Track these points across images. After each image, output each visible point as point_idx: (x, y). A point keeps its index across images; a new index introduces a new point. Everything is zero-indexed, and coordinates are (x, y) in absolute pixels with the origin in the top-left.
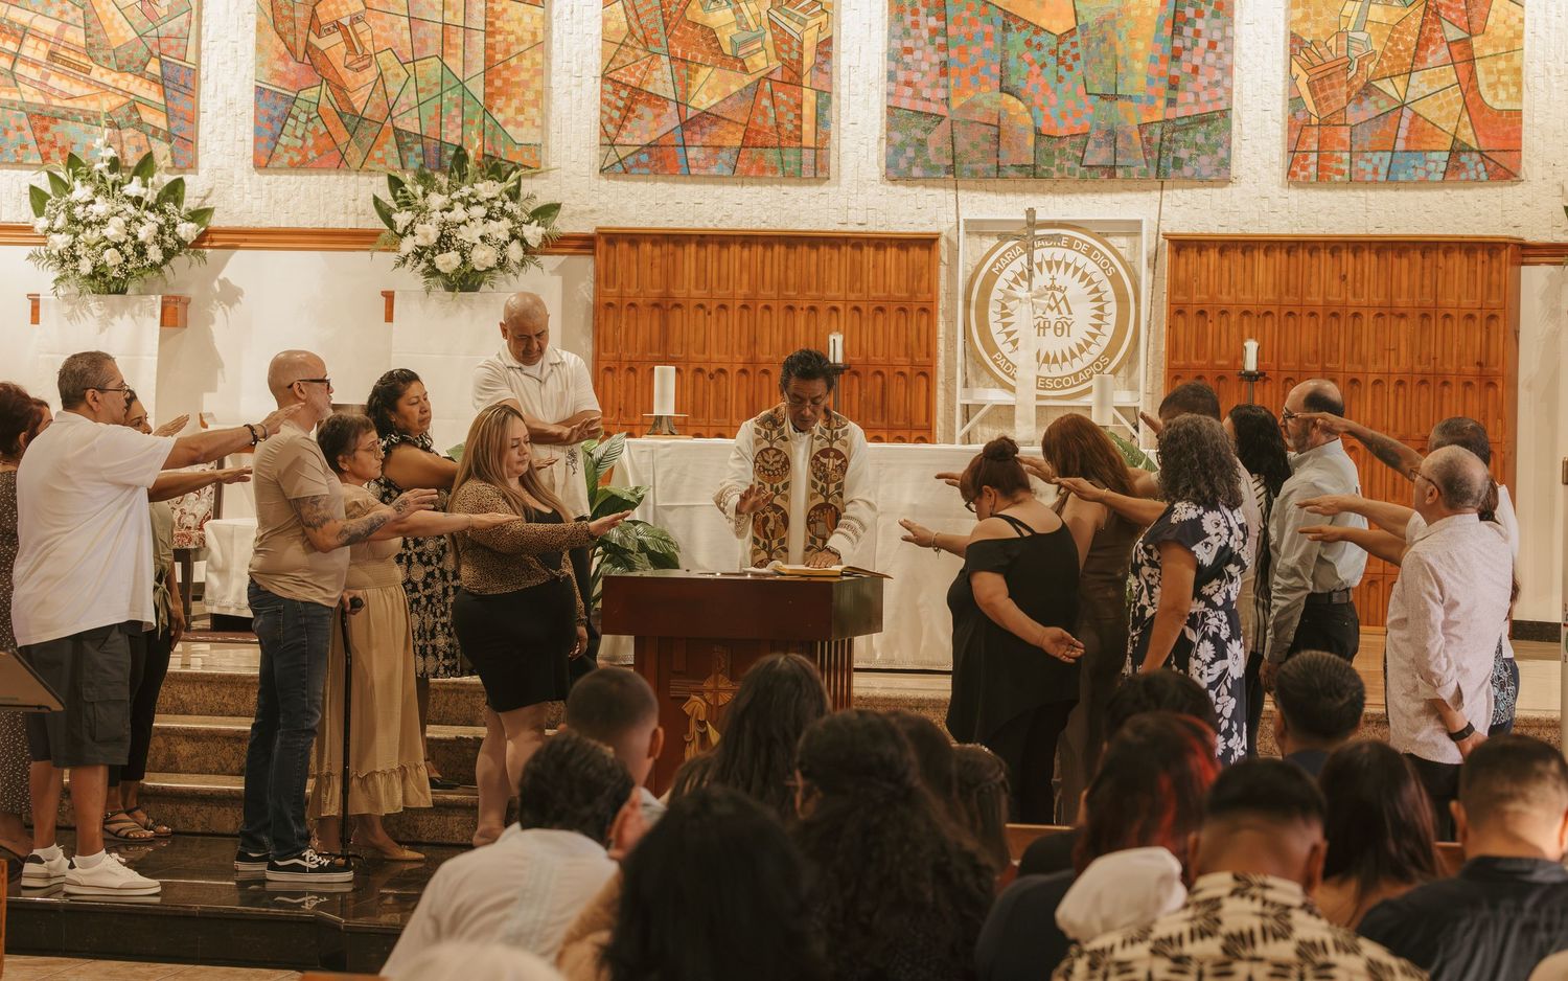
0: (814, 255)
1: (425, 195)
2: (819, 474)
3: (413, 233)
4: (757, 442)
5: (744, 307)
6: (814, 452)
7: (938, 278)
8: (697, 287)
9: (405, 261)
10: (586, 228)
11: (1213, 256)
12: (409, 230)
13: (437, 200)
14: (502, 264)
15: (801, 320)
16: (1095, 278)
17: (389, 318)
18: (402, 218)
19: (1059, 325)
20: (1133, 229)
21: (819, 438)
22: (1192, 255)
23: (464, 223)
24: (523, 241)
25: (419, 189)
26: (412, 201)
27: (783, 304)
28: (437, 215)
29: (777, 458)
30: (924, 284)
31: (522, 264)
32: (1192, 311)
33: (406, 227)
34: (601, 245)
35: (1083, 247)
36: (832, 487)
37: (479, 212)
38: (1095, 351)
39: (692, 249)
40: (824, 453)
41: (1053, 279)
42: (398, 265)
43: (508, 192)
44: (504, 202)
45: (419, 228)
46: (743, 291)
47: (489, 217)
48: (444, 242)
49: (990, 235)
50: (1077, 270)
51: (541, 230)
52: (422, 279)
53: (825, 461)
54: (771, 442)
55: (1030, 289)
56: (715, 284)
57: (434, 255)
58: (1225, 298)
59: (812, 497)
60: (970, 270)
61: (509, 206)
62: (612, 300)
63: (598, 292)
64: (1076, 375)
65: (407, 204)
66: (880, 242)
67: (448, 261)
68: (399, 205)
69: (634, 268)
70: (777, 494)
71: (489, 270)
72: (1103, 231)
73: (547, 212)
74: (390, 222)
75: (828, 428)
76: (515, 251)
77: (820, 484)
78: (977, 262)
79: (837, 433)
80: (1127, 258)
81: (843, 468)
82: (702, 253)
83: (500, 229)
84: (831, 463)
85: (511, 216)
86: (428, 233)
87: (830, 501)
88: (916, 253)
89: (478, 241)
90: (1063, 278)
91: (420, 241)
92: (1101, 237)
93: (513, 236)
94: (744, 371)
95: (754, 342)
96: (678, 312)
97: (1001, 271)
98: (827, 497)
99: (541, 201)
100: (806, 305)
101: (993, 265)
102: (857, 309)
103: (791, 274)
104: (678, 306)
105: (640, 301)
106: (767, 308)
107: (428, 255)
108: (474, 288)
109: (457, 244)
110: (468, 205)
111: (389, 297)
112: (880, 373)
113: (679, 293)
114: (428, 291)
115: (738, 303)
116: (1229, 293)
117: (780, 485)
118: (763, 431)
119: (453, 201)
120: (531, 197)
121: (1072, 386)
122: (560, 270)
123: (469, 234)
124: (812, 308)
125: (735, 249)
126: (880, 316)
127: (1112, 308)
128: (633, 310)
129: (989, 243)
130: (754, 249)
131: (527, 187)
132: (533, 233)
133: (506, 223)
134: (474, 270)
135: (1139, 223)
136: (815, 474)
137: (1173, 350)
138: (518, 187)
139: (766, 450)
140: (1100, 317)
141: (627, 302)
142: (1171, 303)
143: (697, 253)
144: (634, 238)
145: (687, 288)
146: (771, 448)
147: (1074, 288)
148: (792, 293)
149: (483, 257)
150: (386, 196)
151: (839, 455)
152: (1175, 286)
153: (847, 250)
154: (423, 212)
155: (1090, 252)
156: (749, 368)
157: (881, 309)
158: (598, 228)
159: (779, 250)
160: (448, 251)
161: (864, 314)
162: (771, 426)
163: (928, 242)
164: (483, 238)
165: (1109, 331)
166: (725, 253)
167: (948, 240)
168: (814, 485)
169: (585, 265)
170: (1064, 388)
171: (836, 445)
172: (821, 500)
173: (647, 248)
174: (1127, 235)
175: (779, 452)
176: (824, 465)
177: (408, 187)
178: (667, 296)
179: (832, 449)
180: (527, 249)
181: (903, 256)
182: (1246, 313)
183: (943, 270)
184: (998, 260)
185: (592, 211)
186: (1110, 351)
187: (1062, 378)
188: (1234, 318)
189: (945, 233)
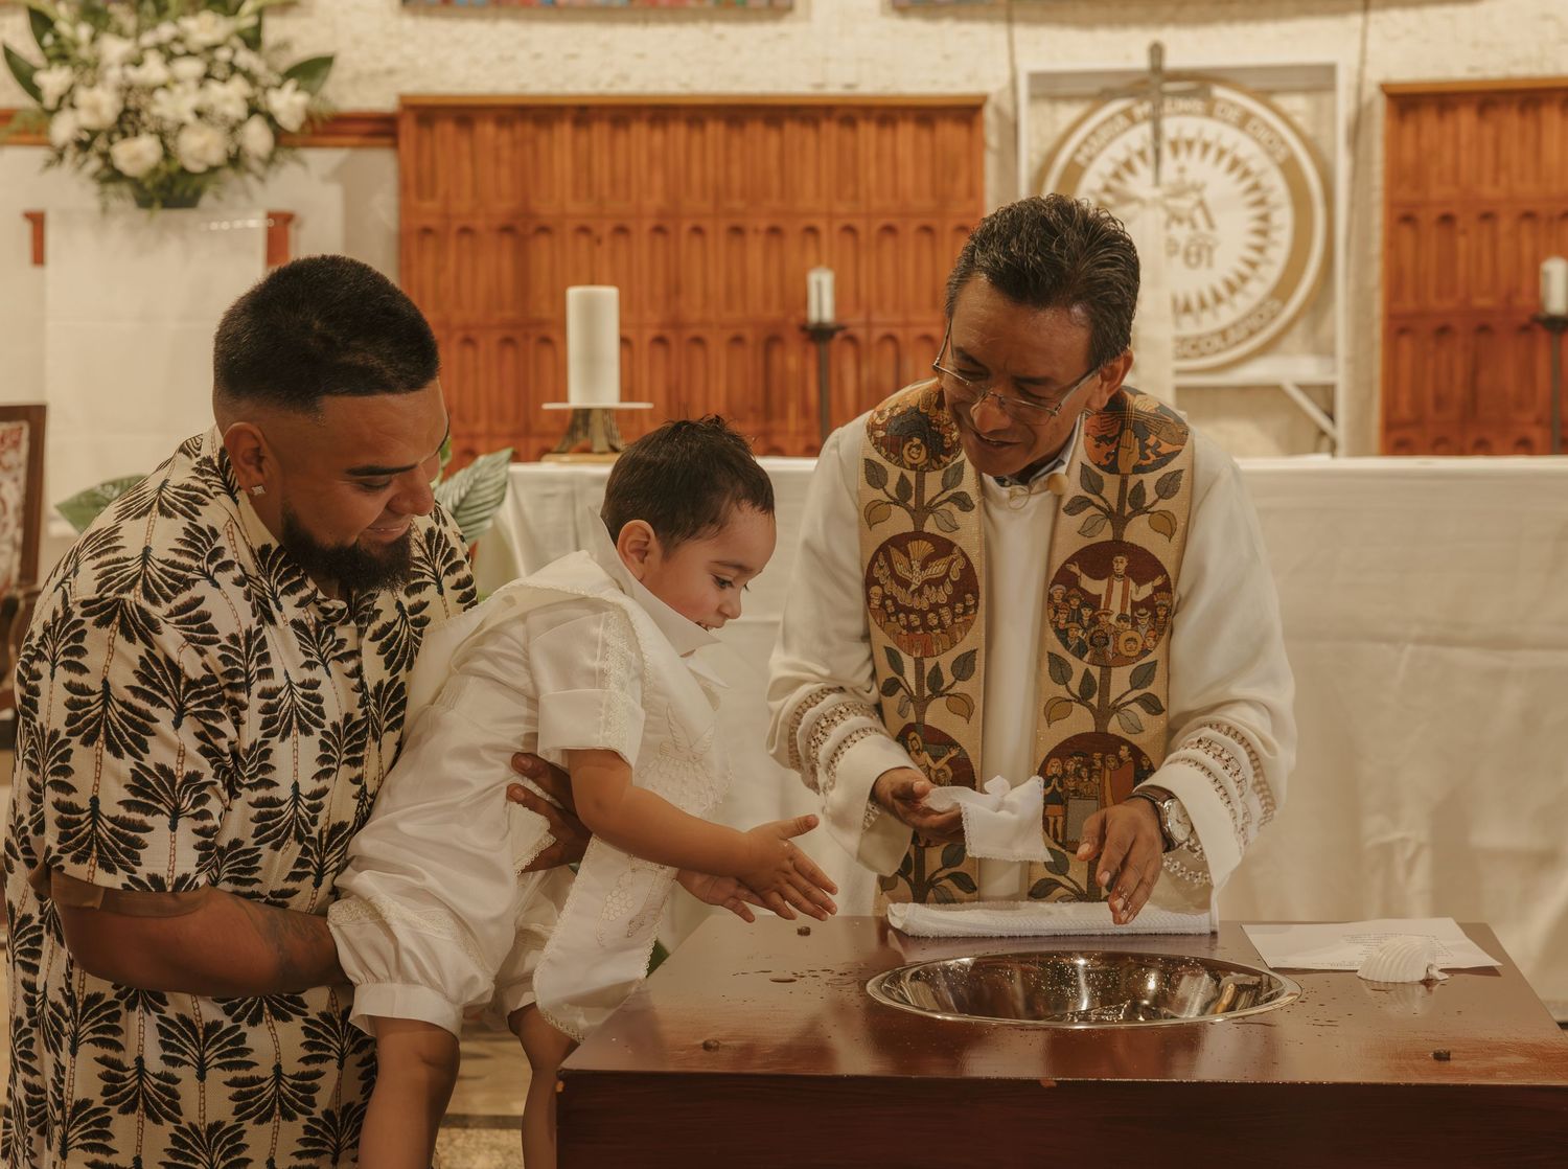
0: (773, 139)
1: (94, 39)
2: (1077, 634)
3: (73, 106)
4: (872, 515)
5: (659, 230)
6: (1059, 561)
7: (982, 176)
8: (576, 196)
9: (61, 156)
10: (380, 100)
11: (1466, 118)
12: (66, 100)
13: (114, 48)
14: (235, 160)
15: (755, 249)
16: (1254, 166)
17: (39, 258)
18: (53, 81)
19: (1193, 249)
20: (1319, 80)
21: (1077, 505)
22: (1429, 119)
23: (164, 86)
24: (270, 119)
25: (84, 32)
26: (71, 51)
27: (724, 224)
28: (114, 74)
29: (937, 569)
30: (962, 184)
31: (270, 161)
32: (1427, 217)
33: (61, 99)
34: (407, 128)
35: (1233, 114)
36: (1120, 679)
37: (190, 68)
38: (1257, 289)
39: (564, 131)
40: (1095, 559)
41: (1181, 170)
42: (49, 164)
43: (241, 34)
44: (234, 51)
45: (83, 96)
46: (654, 201)
47: (208, 76)
48: (128, 121)
49: (1069, 98)
50: (1221, 153)
51: (301, 99)
52: (93, 188)
53: (1095, 587)
54: (921, 512)
55: (1157, 182)
56: (606, 191)
57: (111, 142)
58: (1488, 191)
59: (1053, 711)
60: (1037, 160)
61: (245, 58)
62: (432, 222)
63: (405, 210)
64: (1223, 334)
65: (61, 55)
66: (887, 113)
67: (138, 154)
68: (50, 60)
69: (466, 166)
70: (937, 693)
71: (213, 170)
72: (1266, 84)
73: (311, 71)
74: (34, 91)
75: (1112, 468)
76: (257, 137)
77: (1079, 667)
78: (1047, 146)
79: (1139, 489)
80: (1308, 130)
81: (1160, 614)
82: (583, 139)
83: (229, 97)
84: (1116, 594)
85: (250, 77)
86: (100, 104)
87: (1114, 726)
88: (950, 133)
89: (190, 118)
90: (1198, 168)
91: (86, 119)
92: (1264, 96)
93: (254, 109)
94: (660, 340)
95: (674, 290)
96: (543, 242)
97: (1090, 159)
98: (1102, 714)
99: (302, 52)
100: (763, 224)
101: (1078, 150)
102: (849, 229)
103: (736, 170)
104: (544, 230)
105: (479, 224)
106: (698, 230)
107: (101, 144)
108: (189, 201)
109: (152, 126)
110: (170, 57)
111: (37, 220)
112: (891, 338)
113: (546, 209)
114: (105, 210)
115: (648, 224)
116: (1496, 181)
117: (946, 661)
118: (894, 473)
119: (144, 49)
120: (284, 46)
121: (1218, 351)
122: (337, 175)
123: (174, 106)
124: (774, 231)
125: (639, 130)
126: (889, 243)
127: (1283, 218)
128: (466, 241)
129: (1067, 114)
130: (672, 128)
131: (275, 29)
132: (288, 103)
133: (238, 87)
134: (183, 171)
135: (1329, 70)
136: (1062, 635)
137: (1396, 282)
138: (258, 28)
139: (900, 542)
140: (1262, 233)
141: (456, 224)
142: (1391, 204)
143: (574, 143)
144: (465, 114)
145: (559, 197)
146: (919, 535)
147: (1219, 184)
148: (738, 204)
149: (200, 147)
150: (25, 46)
151: (1144, 566)
152: (1397, 174)
153: (830, 129)
154: (90, 70)
155: (1244, 121)
156: (669, 334)
157: (889, 229)
158: (402, 98)
159: (715, 130)
160: (136, 134)
161: (862, 237)
162: (921, 457)
163: (967, 112)
164: (199, 114)
165: (1279, 253)
166: (621, 138)
167: (999, 111)
168: (1058, 669)
169: (380, 165)
170: (1203, 355)
171: (1139, 532)
172: (1080, 721)
173: (487, 130)
174: (1306, 91)
175: (944, 548)
176: (1092, 601)
177: (63, 27)
178: (525, 213)
179: (1118, 546)
180: (282, 137)
181: (925, 136)
182: (1529, 216)
183: (990, 163)
184: (1085, 141)
185: (390, 72)
186: (1283, 290)
187: (1199, 338)
188: (1505, 225)
189: (993, 100)
